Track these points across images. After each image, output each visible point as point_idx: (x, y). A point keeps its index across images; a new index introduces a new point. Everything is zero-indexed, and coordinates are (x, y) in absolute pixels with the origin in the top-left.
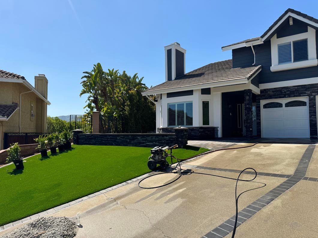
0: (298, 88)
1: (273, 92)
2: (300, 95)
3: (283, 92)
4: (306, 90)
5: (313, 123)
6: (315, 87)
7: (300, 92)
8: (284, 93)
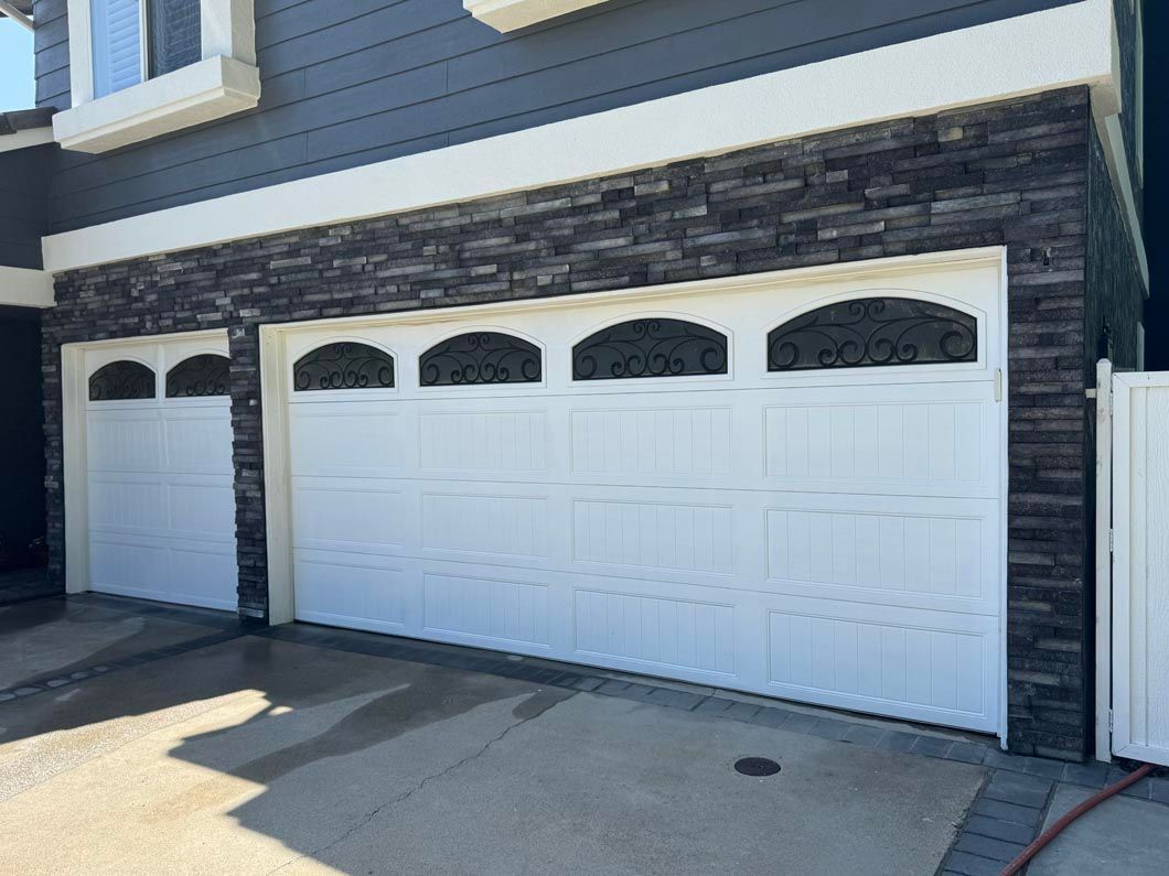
0: (187, 265)
1: (99, 290)
2: (194, 319)
3: (135, 293)
4: (215, 287)
5: (250, 515)
6: (250, 264)
7: (194, 299)
8: (136, 300)
